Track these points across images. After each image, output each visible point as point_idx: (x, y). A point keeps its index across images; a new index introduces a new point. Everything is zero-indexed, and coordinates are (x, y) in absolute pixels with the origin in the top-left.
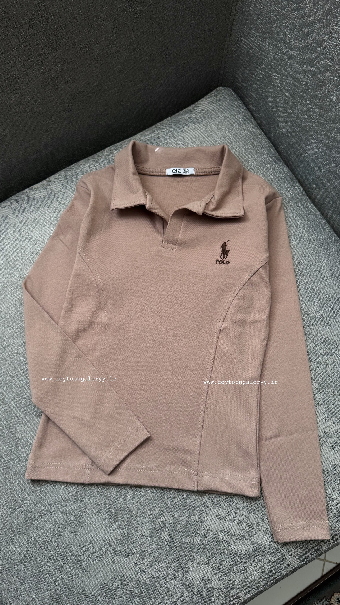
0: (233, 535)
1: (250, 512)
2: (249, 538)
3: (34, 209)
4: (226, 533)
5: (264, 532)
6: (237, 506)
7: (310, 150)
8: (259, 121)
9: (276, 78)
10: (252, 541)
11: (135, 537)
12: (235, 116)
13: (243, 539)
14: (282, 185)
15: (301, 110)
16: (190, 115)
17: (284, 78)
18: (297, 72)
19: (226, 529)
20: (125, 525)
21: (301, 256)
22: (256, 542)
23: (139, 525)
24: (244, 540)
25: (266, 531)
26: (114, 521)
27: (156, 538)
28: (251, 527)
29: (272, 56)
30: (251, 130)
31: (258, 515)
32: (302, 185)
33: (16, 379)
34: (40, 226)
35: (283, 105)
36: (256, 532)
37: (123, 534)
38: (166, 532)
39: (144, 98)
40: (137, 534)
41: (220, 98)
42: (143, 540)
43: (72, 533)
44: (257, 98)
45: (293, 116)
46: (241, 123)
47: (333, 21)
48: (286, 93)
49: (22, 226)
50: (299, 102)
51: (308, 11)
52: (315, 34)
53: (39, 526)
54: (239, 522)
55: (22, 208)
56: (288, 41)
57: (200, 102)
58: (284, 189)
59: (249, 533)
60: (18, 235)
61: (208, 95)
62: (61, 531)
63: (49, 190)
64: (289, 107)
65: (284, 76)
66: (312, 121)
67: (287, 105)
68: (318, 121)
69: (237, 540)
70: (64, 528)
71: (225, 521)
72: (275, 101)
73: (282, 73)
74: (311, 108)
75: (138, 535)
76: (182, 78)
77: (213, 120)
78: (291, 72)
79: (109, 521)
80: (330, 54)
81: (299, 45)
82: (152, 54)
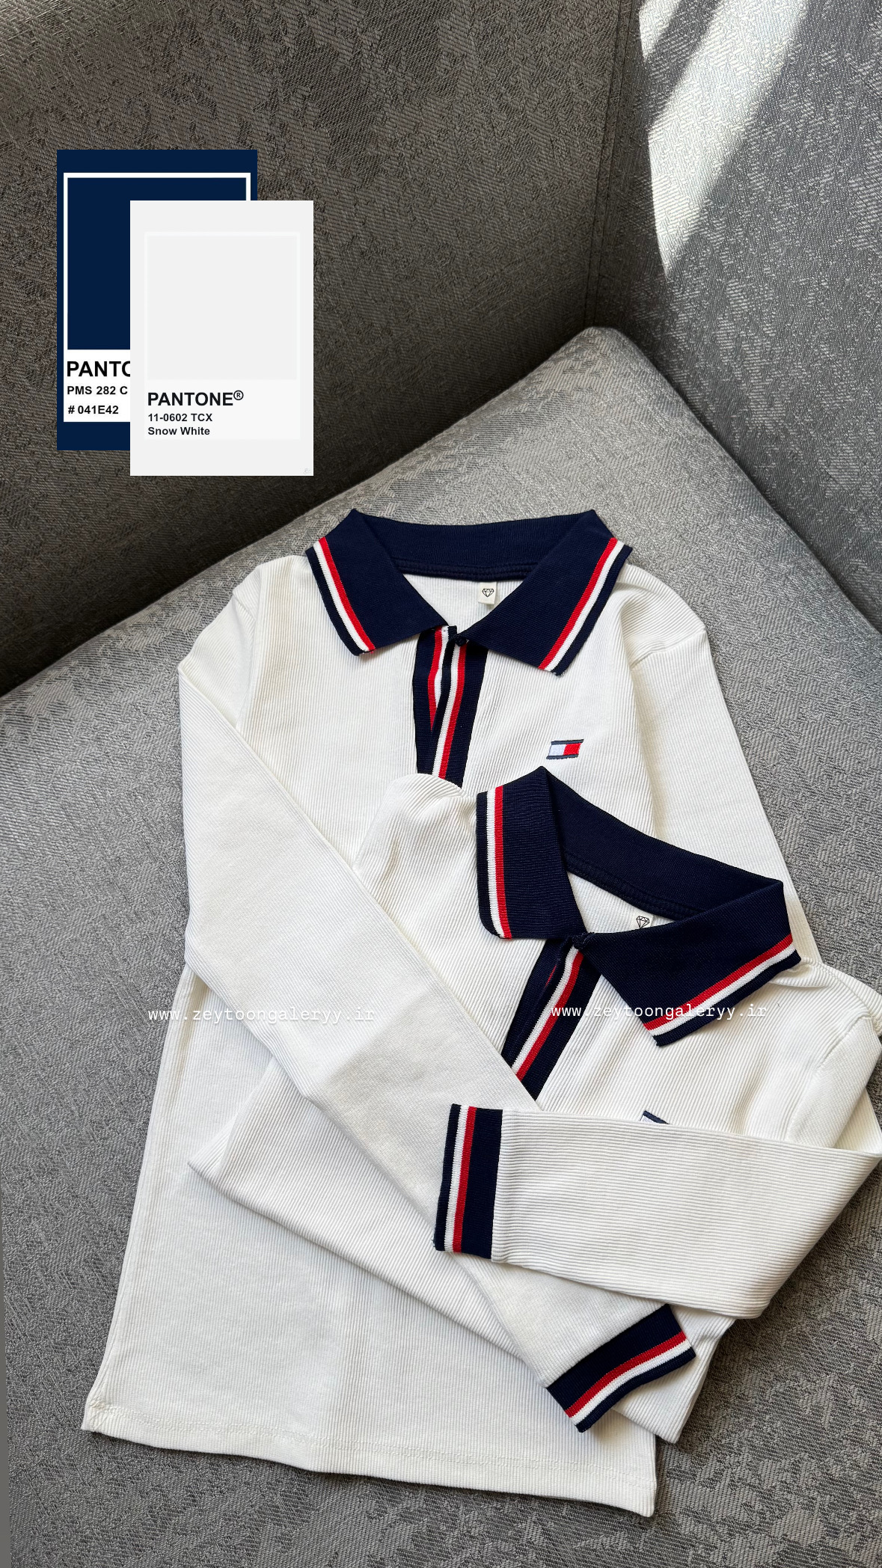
0: (718, 1523)
1: (759, 1456)
2: (764, 1527)
3: (131, 679)
4: (698, 1518)
5: (806, 1509)
6: (723, 1441)
7: (840, 469)
8: (699, 406)
9: (735, 293)
10: (772, 1535)
11: (449, 1541)
12: (634, 401)
13: (746, 1530)
14: (772, 568)
15: (808, 368)
16: (517, 408)
17: (756, 290)
18: (790, 274)
19: (696, 1505)
20: (420, 1511)
21: (838, 749)
22: (784, 1539)
23: (458, 1508)
24: (751, 1533)
25: (809, 1506)
26: (390, 1501)
27: (506, 1541)
28: (766, 1496)
29: (721, 239)
30: (680, 431)
31: (783, 1461)
32: (824, 563)
33: (107, 1130)
34: (149, 722)
35: (761, 359)
36: (780, 1510)
37: (417, 1536)
38: (534, 1522)
39: (396, 373)
40: (456, 1533)
41: (593, 358)
42: (472, 1550)
43: (279, 1540)
44: (689, 346)
45: (788, 386)
46: (651, 415)
47: (869, 140)
48: (765, 329)
49: (102, 725)
50: (801, 349)
51: (801, 121)
52: (826, 176)
53: (189, 1527)
54: (732, 1485)
55: (102, 680)
56: (758, 198)
57: (540, 371)
58: (778, 577)
59: (761, 1513)
60: (94, 749)
61: (560, 351)
62: (250, 1537)
63: (168, 629)
64: (775, 363)
65: (757, 286)
66: (839, 396)
67: (771, 359)
68: (855, 395)
69: (730, 1534)
70: (257, 1529)
71: (692, 1484)
72: (737, 350)
73: (751, 279)
74: (832, 362)
75: (457, 1538)
76: (491, 312)
77: (578, 414)
78: (774, 275)
79: (377, 1502)
80: (869, 224)
81: (787, 206)
82: (410, 262)
